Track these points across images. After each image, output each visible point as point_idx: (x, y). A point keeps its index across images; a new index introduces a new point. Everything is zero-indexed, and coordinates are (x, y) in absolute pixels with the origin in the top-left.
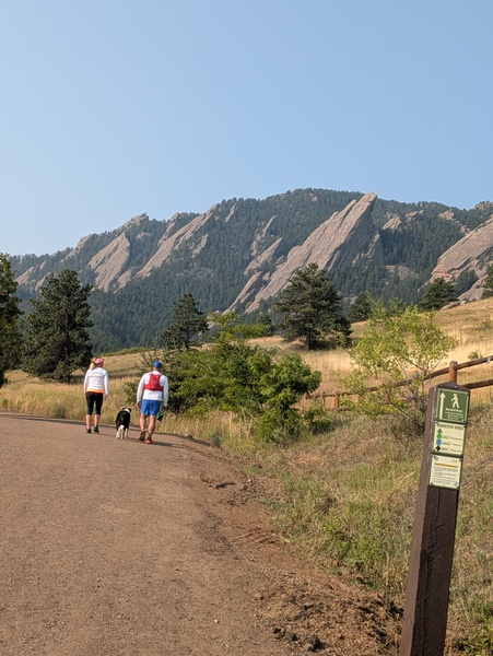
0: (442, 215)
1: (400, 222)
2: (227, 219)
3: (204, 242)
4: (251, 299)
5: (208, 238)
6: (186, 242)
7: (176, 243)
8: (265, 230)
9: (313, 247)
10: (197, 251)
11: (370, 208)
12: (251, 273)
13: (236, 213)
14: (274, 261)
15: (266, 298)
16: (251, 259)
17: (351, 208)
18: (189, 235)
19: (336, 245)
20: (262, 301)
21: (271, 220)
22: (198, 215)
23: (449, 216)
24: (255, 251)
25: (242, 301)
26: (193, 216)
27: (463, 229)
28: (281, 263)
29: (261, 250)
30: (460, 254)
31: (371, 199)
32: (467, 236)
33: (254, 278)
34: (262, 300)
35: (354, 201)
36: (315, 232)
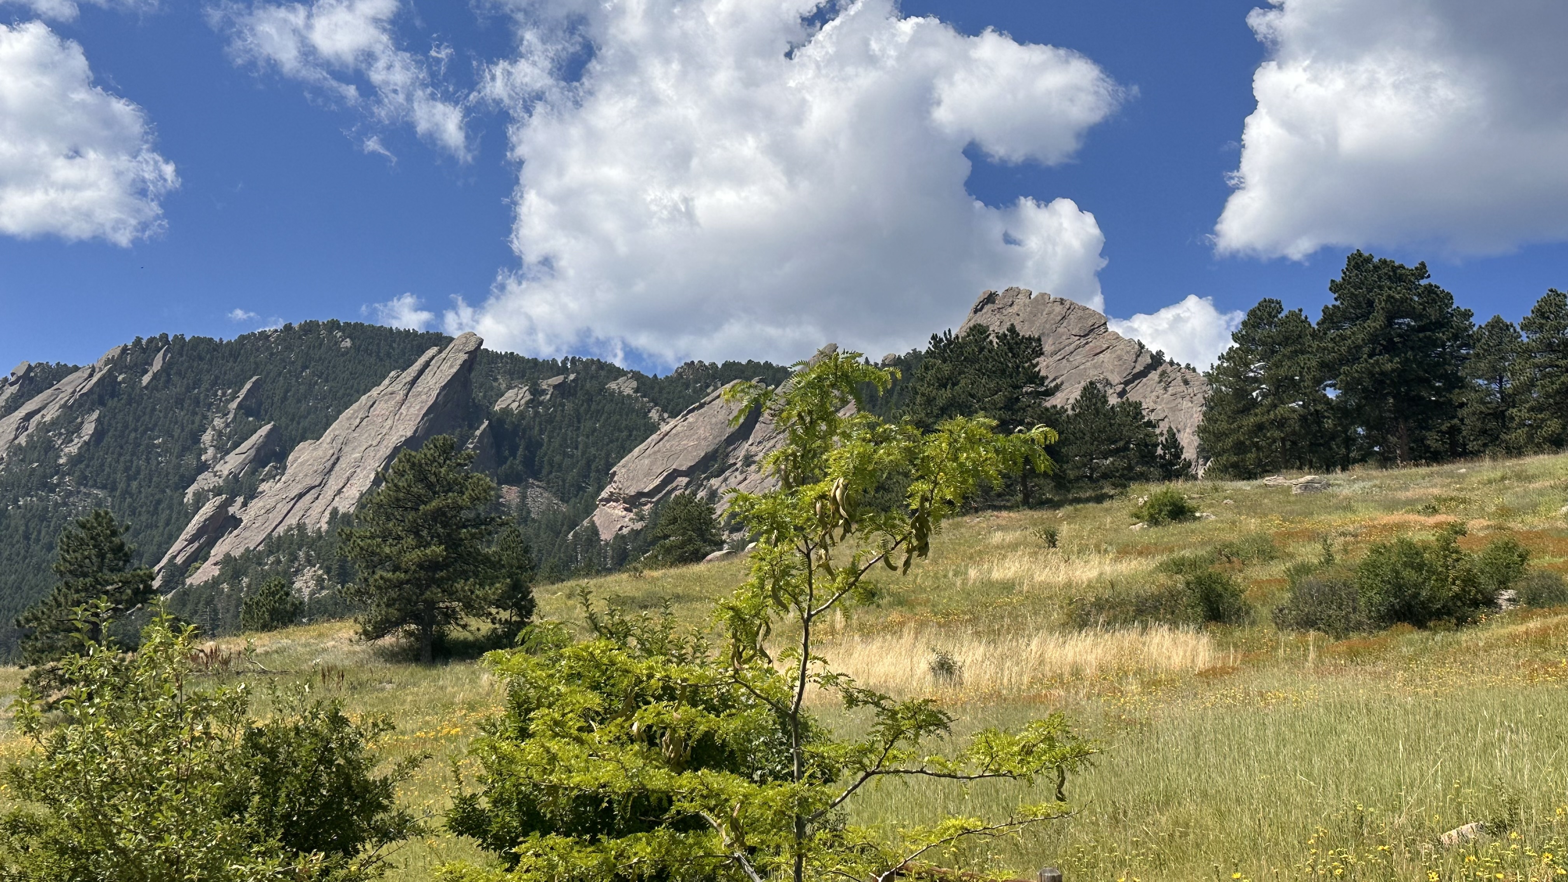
0: (613, 385)
1: (528, 397)
2: (146, 379)
3: (89, 429)
4: (200, 556)
5: (98, 420)
6: (44, 428)
7: (22, 427)
8: (234, 405)
9: (345, 443)
10: (73, 449)
11: (467, 367)
12: (200, 499)
13: (166, 368)
14: (254, 472)
15: (237, 553)
16: (203, 467)
17: (427, 364)
18: (50, 415)
19: (395, 439)
20: (228, 560)
21: (248, 386)
22: (76, 369)
23: (627, 387)
24: (211, 451)
25: (179, 560)
26: (63, 371)
27: (654, 415)
28: (270, 476)
29: (223, 451)
30: (653, 463)
31: (471, 347)
32: (665, 428)
33: (207, 509)
34: (228, 556)
35: (433, 350)
36: (349, 412)
